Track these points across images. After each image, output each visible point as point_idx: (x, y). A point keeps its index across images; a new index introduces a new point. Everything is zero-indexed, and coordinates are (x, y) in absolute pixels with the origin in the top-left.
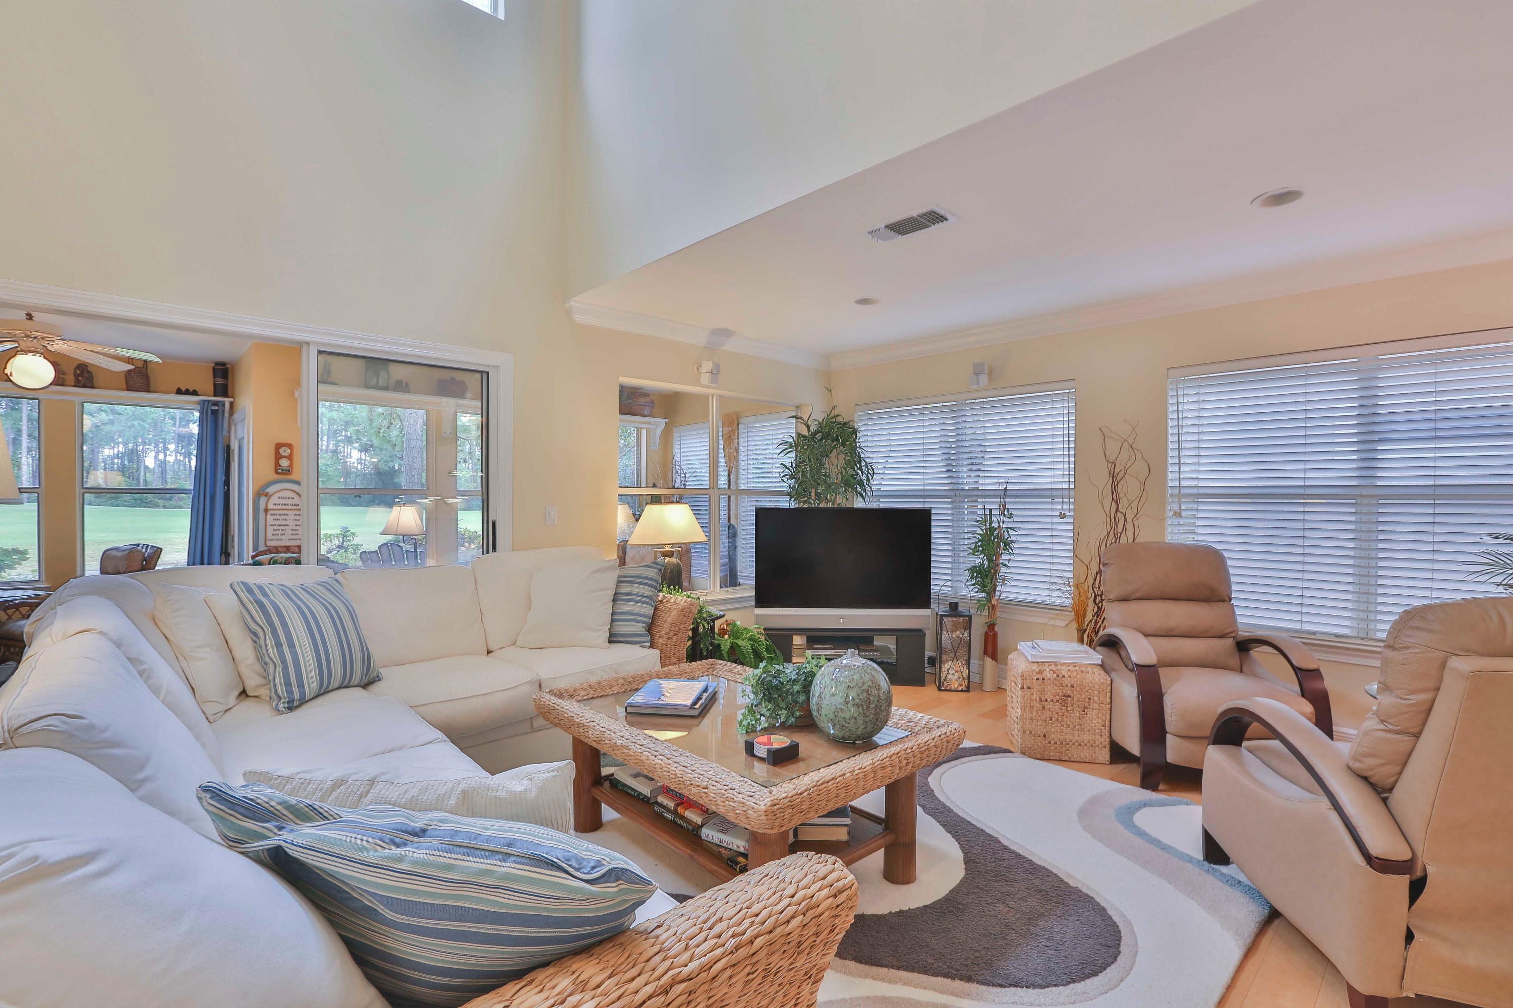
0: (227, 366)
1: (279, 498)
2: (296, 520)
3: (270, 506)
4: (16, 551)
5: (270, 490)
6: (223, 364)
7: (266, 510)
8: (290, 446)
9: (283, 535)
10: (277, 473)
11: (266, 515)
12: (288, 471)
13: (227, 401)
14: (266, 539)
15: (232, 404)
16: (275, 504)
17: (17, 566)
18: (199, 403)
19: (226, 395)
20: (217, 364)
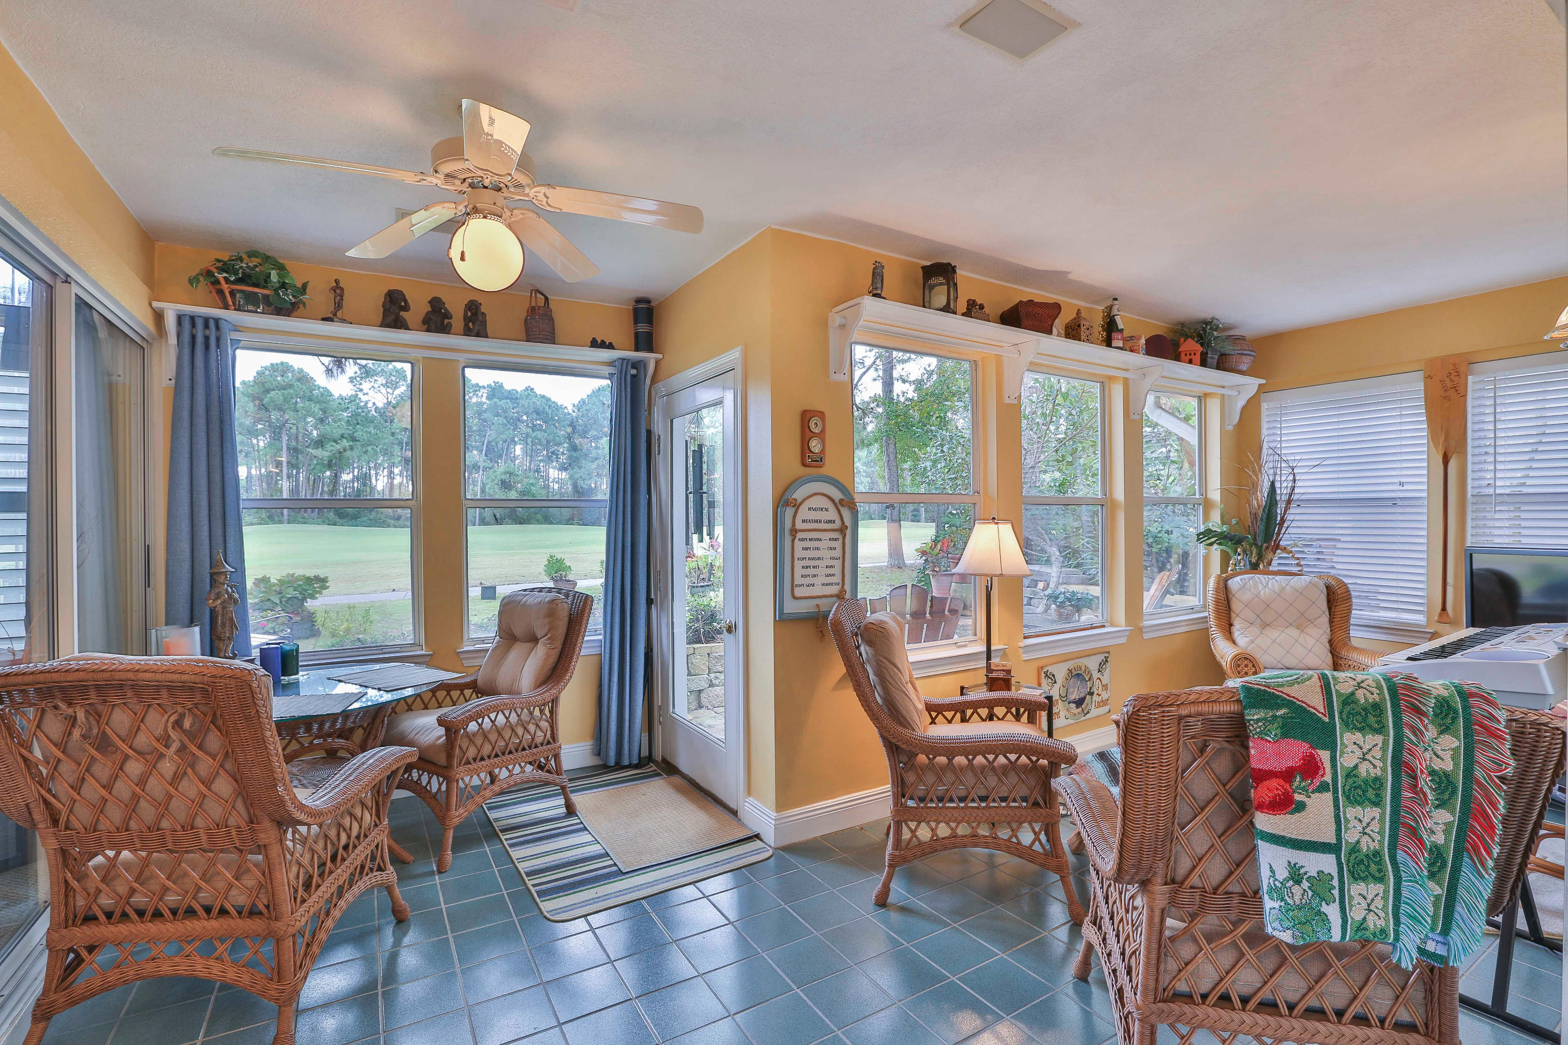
0: (651, 304)
1: (809, 509)
2: (831, 549)
3: (799, 525)
4: (317, 579)
5: (799, 495)
6: (647, 301)
7: (794, 532)
8: (821, 415)
9: (815, 576)
10: (804, 465)
11: (793, 541)
12: (819, 461)
13: (650, 358)
14: (793, 584)
15: (658, 362)
16: (804, 521)
17: (317, 595)
18: (611, 364)
19: (650, 349)
20: (639, 301)
